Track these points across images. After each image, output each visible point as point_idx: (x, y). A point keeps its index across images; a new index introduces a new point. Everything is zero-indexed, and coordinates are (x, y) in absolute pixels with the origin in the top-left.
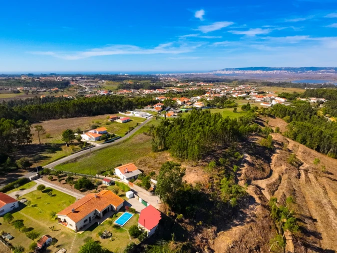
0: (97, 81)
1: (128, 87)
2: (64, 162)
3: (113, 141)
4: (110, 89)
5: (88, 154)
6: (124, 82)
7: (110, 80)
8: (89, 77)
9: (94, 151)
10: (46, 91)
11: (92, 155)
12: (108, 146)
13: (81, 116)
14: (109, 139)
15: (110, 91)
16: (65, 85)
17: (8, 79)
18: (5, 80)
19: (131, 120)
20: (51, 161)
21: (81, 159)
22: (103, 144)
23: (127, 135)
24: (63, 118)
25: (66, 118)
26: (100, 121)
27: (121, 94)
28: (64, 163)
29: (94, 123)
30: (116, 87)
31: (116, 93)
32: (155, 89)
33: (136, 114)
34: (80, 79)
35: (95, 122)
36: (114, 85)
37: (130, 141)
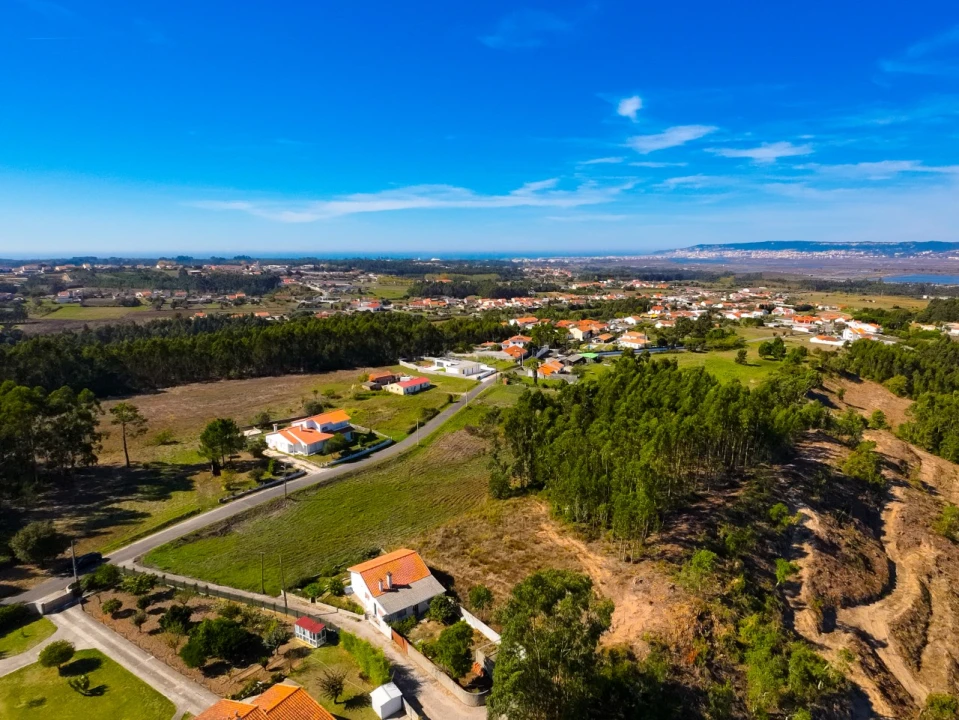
0: (355, 276)
1: (436, 292)
2: (184, 534)
3: (367, 456)
4: (386, 297)
5: (275, 504)
6: (427, 278)
7: (391, 273)
8: (334, 266)
9: (299, 493)
10: (210, 302)
11: (289, 508)
12: (348, 475)
13: (288, 372)
14: (354, 448)
15: (386, 303)
16: (267, 284)
17: (117, 270)
18: (111, 271)
19: (434, 386)
20: (141, 529)
21: (247, 524)
22: (333, 465)
23: (413, 434)
24: (230, 378)
25: (241, 377)
26: (339, 390)
27: (414, 310)
28: (185, 540)
29: (319, 395)
30: (403, 291)
31: (400, 308)
32: (508, 298)
33: (448, 367)
34: (311, 269)
35: (322, 391)
36: (399, 287)
37: (420, 457)
